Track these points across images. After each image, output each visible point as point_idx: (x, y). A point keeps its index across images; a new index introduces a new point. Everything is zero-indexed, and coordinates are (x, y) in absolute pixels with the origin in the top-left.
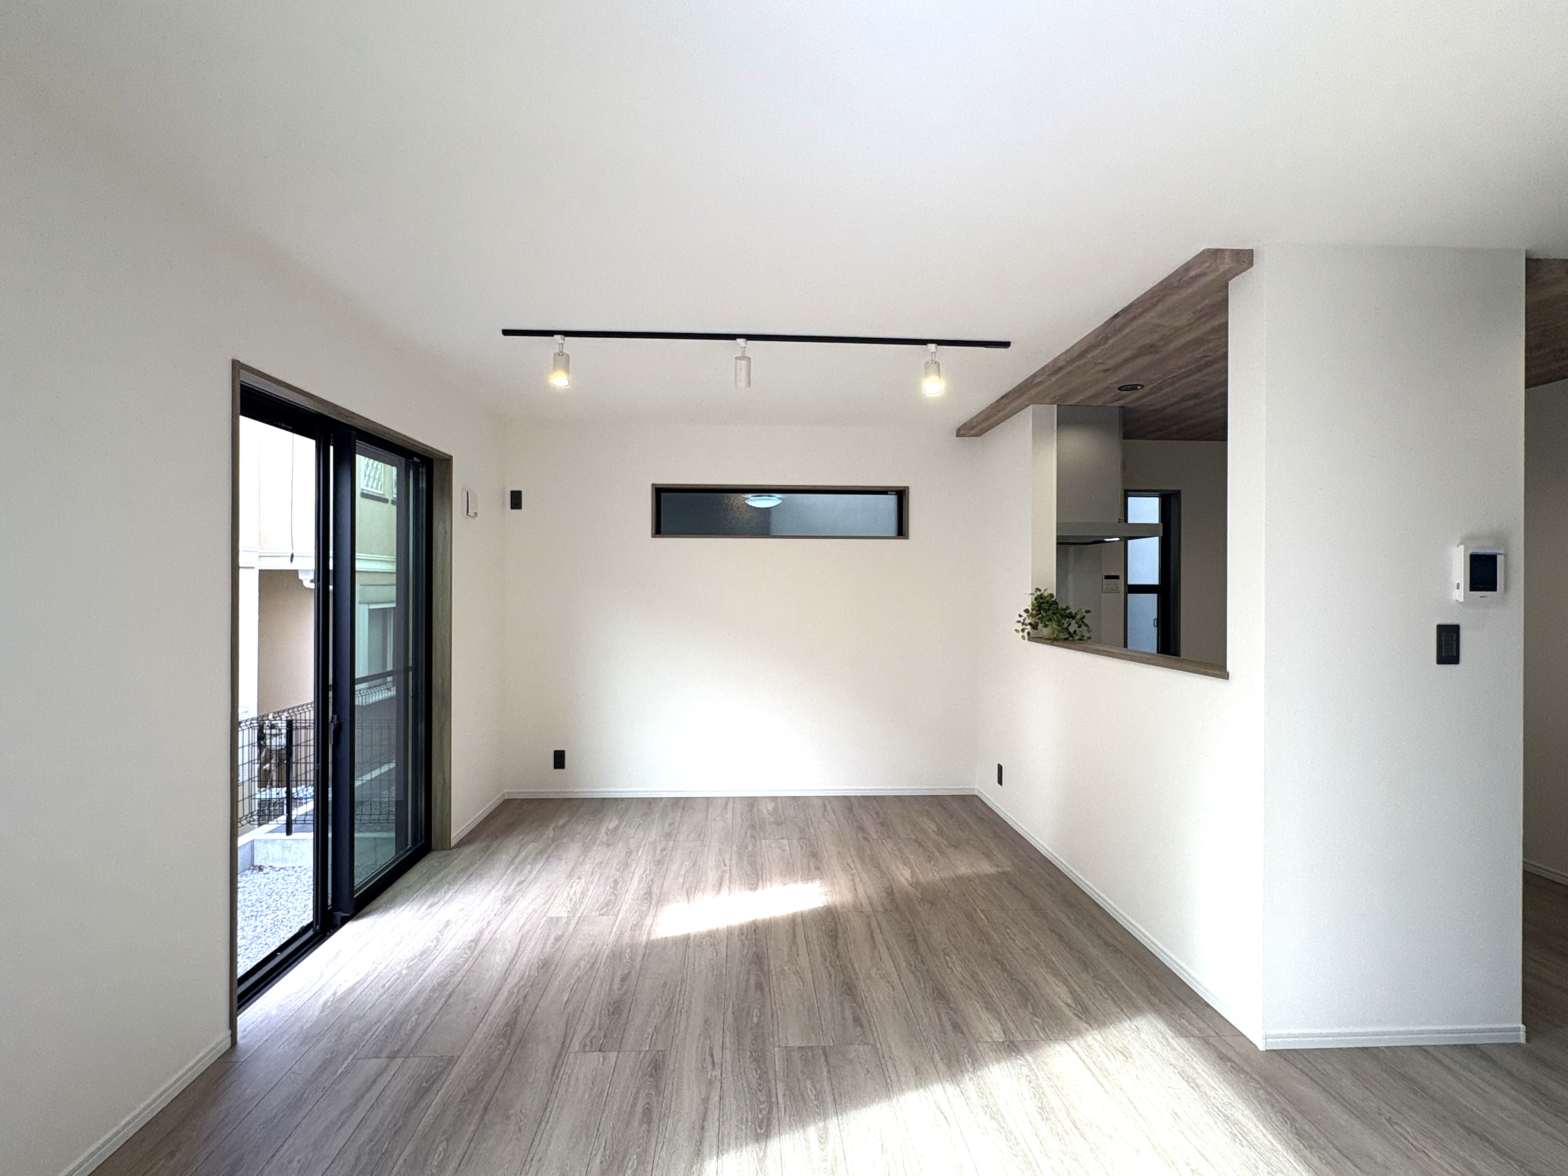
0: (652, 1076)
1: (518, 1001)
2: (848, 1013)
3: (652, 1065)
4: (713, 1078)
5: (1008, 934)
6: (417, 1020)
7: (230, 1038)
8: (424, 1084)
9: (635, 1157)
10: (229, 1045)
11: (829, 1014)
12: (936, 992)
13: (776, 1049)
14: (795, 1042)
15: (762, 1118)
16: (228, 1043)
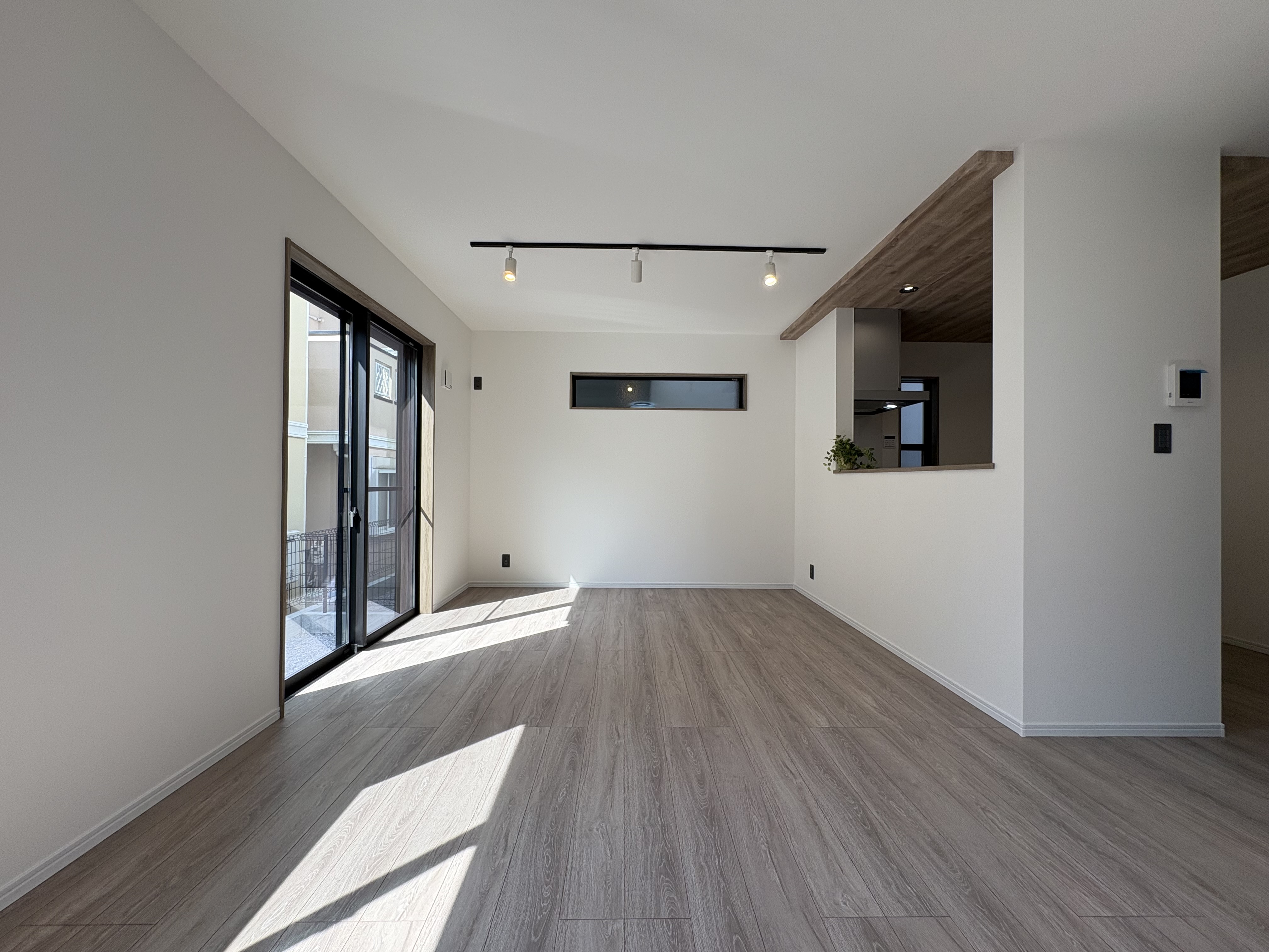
0: (575, 742)
1: (480, 697)
2: (714, 710)
3: (575, 736)
4: (619, 744)
5: (825, 666)
6: (409, 706)
7: (279, 712)
8: (413, 743)
9: (565, 789)
10: (278, 718)
11: (700, 709)
12: (776, 698)
13: (663, 728)
14: (677, 723)
15: (656, 768)
16: (278, 715)
